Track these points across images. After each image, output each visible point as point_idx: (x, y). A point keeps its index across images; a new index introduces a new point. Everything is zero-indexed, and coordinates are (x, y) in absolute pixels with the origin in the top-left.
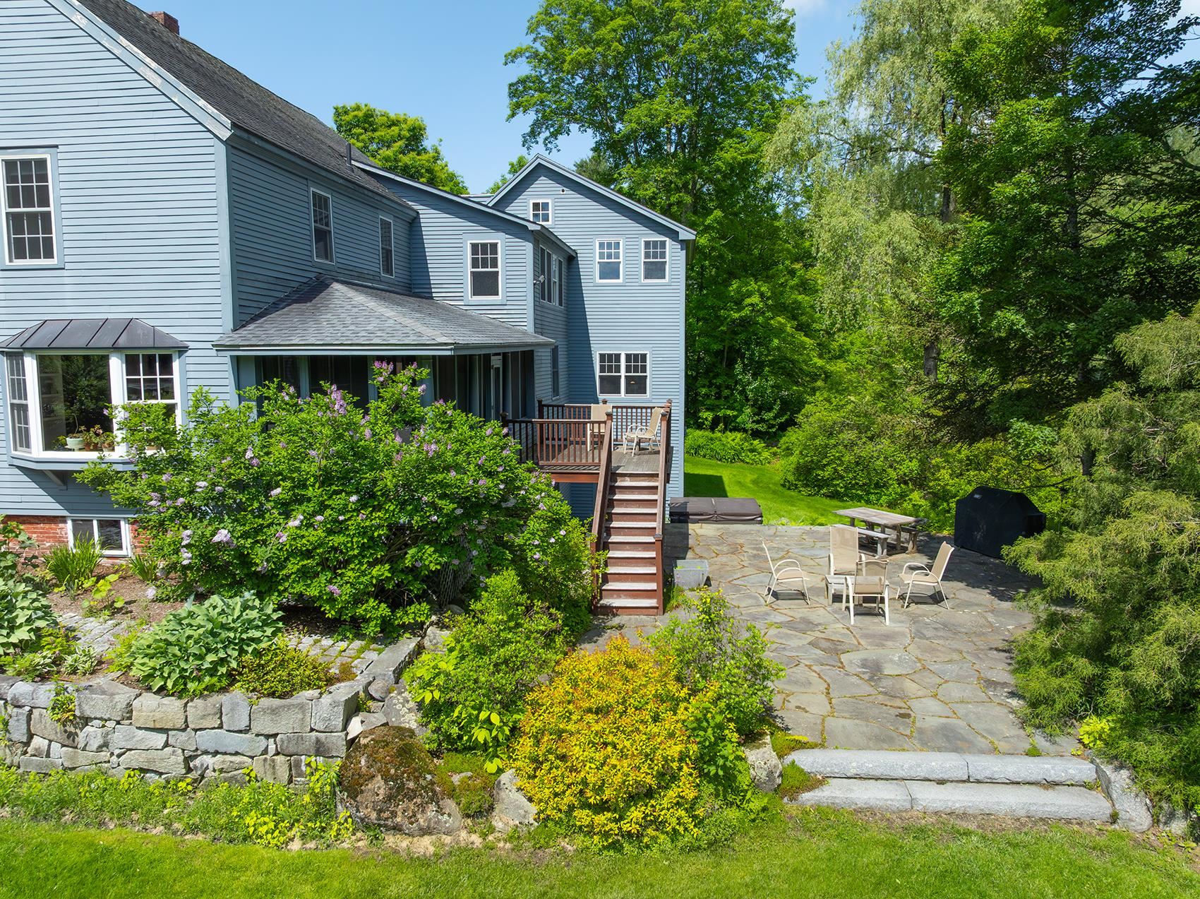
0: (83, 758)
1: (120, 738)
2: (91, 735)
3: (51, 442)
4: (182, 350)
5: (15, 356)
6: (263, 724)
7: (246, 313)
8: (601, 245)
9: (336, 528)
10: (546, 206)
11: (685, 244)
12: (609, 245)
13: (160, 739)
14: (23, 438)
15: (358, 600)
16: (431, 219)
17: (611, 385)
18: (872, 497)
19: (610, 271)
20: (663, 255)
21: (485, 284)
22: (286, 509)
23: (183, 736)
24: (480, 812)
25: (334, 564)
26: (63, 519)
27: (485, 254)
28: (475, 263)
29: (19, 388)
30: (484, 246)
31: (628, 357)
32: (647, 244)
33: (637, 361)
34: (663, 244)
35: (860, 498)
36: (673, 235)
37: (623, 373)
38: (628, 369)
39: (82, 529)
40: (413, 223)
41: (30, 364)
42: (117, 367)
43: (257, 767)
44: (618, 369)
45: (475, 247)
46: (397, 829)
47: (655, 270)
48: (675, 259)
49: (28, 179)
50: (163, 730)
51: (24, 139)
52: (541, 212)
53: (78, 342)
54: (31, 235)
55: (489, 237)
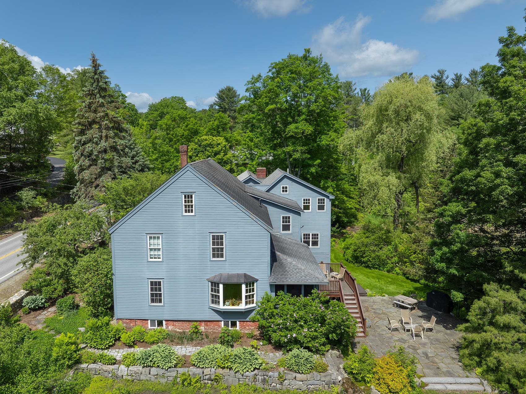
0: (284, 387)
1: (293, 382)
2: (286, 382)
3: (225, 304)
4: (257, 280)
5: (215, 284)
6: (323, 379)
8: (304, 200)
10: (286, 187)
11: (330, 200)
12: (307, 200)
13: (301, 383)
14: (216, 303)
17: (307, 243)
18: (381, 268)
19: (307, 208)
20: (324, 203)
21: (286, 228)
23: (306, 382)
26: (221, 321)
27: (286, 219)
28: (283, 222)
29: (216, 291)
30: (286, 217)
31: (313, 235)
32: (319, 200)
34: (324, 199)
35: (376, 268)
36: (328, 197)
37: (311, 240)
38: (312, 238)
39: (226, 323)
41: (221, 286)
42: (244, 286)
43: (321, 387)
44: (309, 238)
45: (283, 217)
48: (327, 204)
49: (218, 240)
50: (303, 381)
51: (218, 231)
52: (285, 189)
53: (235, 281)
54: (218, 252)
55: (288, 214)
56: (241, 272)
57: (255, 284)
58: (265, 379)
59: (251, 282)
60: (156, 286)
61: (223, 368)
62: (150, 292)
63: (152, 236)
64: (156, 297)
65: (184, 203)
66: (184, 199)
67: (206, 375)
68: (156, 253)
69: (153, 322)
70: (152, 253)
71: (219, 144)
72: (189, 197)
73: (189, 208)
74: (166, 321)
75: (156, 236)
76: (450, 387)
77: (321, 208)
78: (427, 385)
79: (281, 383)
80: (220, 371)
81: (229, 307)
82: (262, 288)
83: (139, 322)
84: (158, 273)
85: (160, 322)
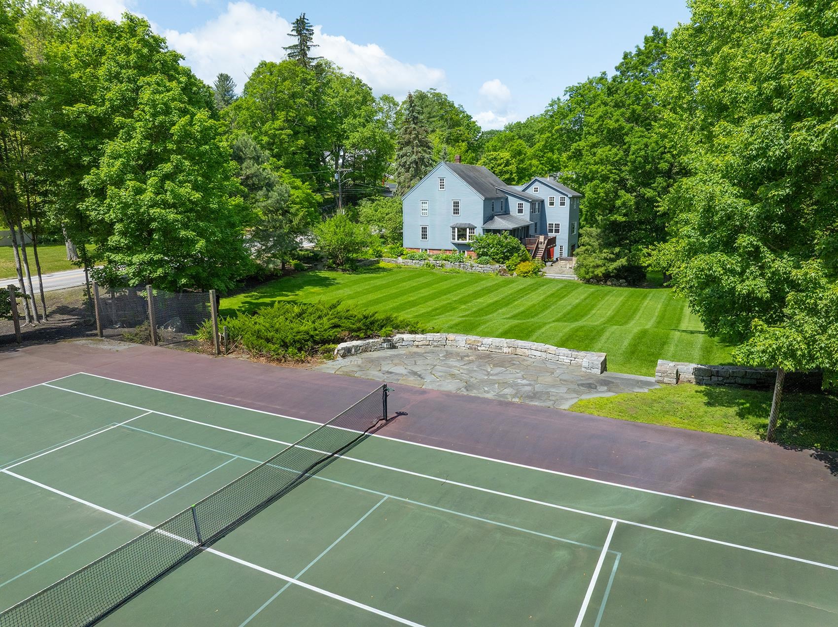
0: (473, 271)
1: (477, 268)
2: (474, 268)
3: (458, 240)
4: (476, 227)
5: (454, 228)
6: (491, 267)
7: (485, 223)
8: (550, 198)
9: (498, 250)
10: (537, 188)
11: (570, 198)
12: (552, 198)
13: (481, 269)
14: (454, 239)
15: (500, 258)
16: (510, 198)
17: (551, 231)
19: (552, 204)
20: (564, 200)
21: (520, 211)
22: (491, 248)
24: (512, 275)
25: (497, 254)
26: (458, 250)
27: (520, 205)
28: (518, 207)
29: (454, 232)
31: (555, 224)
32: (561, 198)
33: (557, 225)
34: (565, 198)
36: (567, 196)
37: (554, 228)
39: (460, 252)
40: (507, 199)
41: (456, 229)
42: (468, 230)
43: (490, 271)
45: (517, 203)
46: (504, 275)
48: (567, 201)
49: (456, 204)
51: (456, 199)
52: (536, 190)
53: (463, 226)
54: (456, 211)
55: (522, 202)
56: (468, 222)
57: (475, 229)
58: (464, 266)
59: (472, 228)
60: (424, 230)
61: (445, 260)
62: (421, 233)
63: (423, 202)
64: (424, 236)
65: (440, 184)
66: (440, 181)
68: (425, 211)
69: (422, 249)
70: (423, 211)
71: (502, 158)
72: (442, 180)
73: (442, 186)
74: (429, 249)
75: (425, 201)
77: (562, 204)
78: (546, 276)
79: (472, 269)
80: (444, 262)
81: (461, 241)
82: (479, 232)
83: (415, 250)
84: (426, 222)
85: (426, 250)
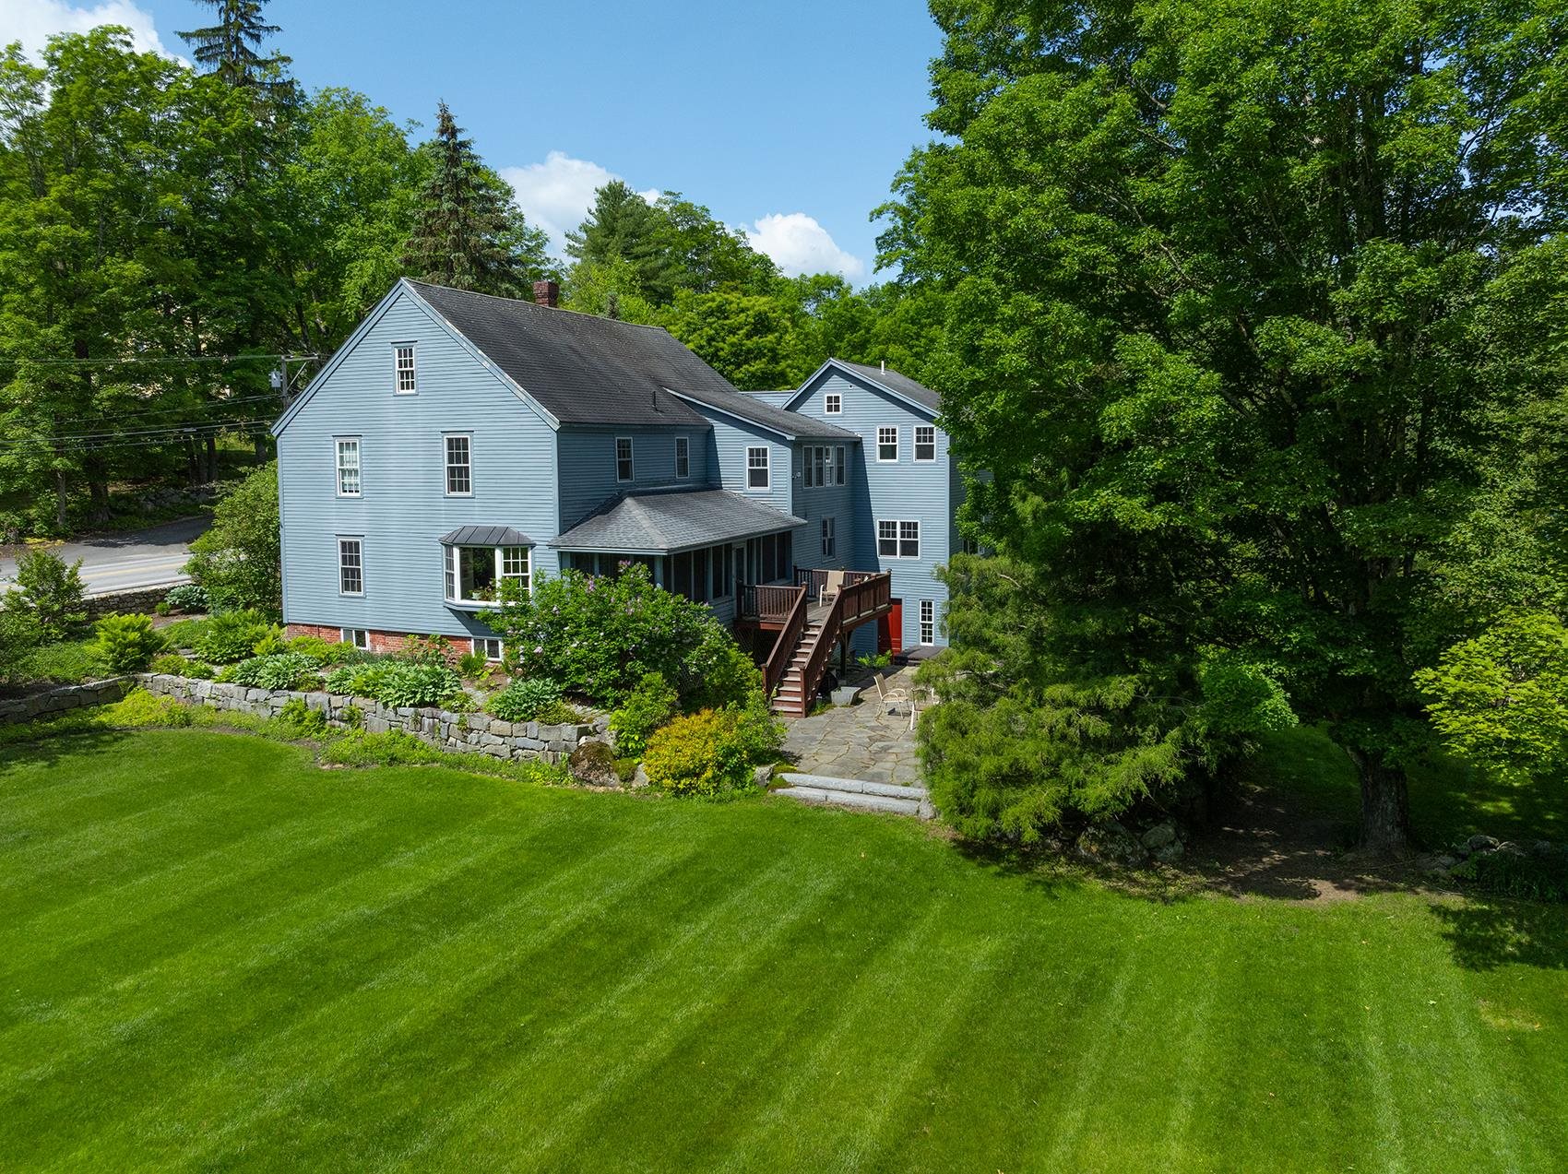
0: (470, 748)
1: (484, 739)
2: (473, 737)
3: (465, 595)
4: (533, 546)
5: (449, 547)
6: (543, 736)
7: (567, 524)
8: (882, 431)
9: (594, 649)
10: (837, 399)
11: (950, 431)
12: (888, 431)
13: (501, 740)
14: (451, 593)
15: (602, 687)
16: (721, 429)
17: (889, 548)
19: (889, 452)
20: (931, 439)
21: (758, 478)
22: (571, 636)
23: (511, 740)
24: (628, 779)
25: (592, 668)
26: (469, 639)
27: (758, 456)
28: (752, 463)
29: (450, 564)
30: (758, 450)
31: (903, 524)
32: (918, 430)
33: (910, 528)
34: (931, 430)
36: (940, 423)
37: (898, 538)
38: (903, 535)
39: (479, 643)
40: (709, 434)
41: (456, 552)
42: (499, 555)
43: (540, 755)
44: (894, 535)
45: (751, 451)
46: (590, 782)
47: (925, 452)
48: (941, 443)
49: (458, 449)
50: (503, 736)
51: (458, 426)
52: (833, 404)
53: (479, 540)
54: (459, 479)
55: (761, 444)
56: (500, 524)
57: (529, 554)
58: (434, 725)
59: (518, 550)
60: (350, 551)
62: (340, 566)
63: (345, 440)
64: (351, 579)
65: (397, 368)
66: (397, 359)
67: (336, 708)
68: (353, 480)
69: (348, 631)
72: (406, 352)
73: (407, 378)
74: (372, 632)
75: (351, 440)
76: (837, 797)
78: (786, 785)
79: (464, 740)
81: (476, 603)
82: (544, 564)
83: (325, 634)
84: (354, 523)
85: (360, 635)
